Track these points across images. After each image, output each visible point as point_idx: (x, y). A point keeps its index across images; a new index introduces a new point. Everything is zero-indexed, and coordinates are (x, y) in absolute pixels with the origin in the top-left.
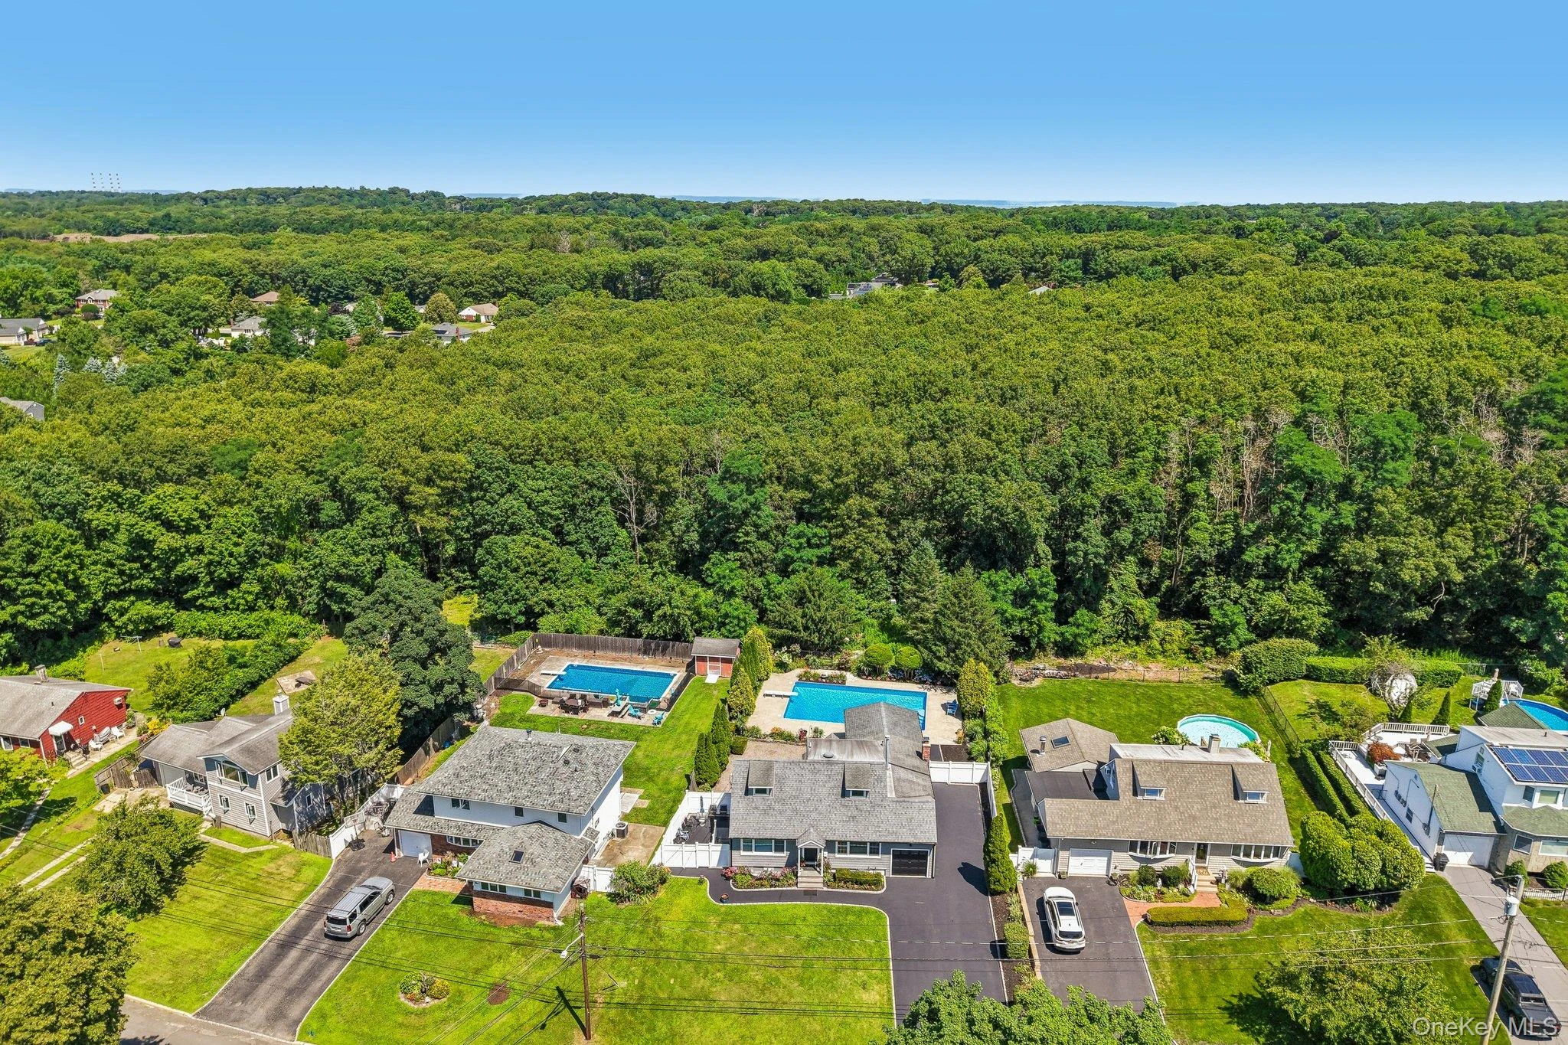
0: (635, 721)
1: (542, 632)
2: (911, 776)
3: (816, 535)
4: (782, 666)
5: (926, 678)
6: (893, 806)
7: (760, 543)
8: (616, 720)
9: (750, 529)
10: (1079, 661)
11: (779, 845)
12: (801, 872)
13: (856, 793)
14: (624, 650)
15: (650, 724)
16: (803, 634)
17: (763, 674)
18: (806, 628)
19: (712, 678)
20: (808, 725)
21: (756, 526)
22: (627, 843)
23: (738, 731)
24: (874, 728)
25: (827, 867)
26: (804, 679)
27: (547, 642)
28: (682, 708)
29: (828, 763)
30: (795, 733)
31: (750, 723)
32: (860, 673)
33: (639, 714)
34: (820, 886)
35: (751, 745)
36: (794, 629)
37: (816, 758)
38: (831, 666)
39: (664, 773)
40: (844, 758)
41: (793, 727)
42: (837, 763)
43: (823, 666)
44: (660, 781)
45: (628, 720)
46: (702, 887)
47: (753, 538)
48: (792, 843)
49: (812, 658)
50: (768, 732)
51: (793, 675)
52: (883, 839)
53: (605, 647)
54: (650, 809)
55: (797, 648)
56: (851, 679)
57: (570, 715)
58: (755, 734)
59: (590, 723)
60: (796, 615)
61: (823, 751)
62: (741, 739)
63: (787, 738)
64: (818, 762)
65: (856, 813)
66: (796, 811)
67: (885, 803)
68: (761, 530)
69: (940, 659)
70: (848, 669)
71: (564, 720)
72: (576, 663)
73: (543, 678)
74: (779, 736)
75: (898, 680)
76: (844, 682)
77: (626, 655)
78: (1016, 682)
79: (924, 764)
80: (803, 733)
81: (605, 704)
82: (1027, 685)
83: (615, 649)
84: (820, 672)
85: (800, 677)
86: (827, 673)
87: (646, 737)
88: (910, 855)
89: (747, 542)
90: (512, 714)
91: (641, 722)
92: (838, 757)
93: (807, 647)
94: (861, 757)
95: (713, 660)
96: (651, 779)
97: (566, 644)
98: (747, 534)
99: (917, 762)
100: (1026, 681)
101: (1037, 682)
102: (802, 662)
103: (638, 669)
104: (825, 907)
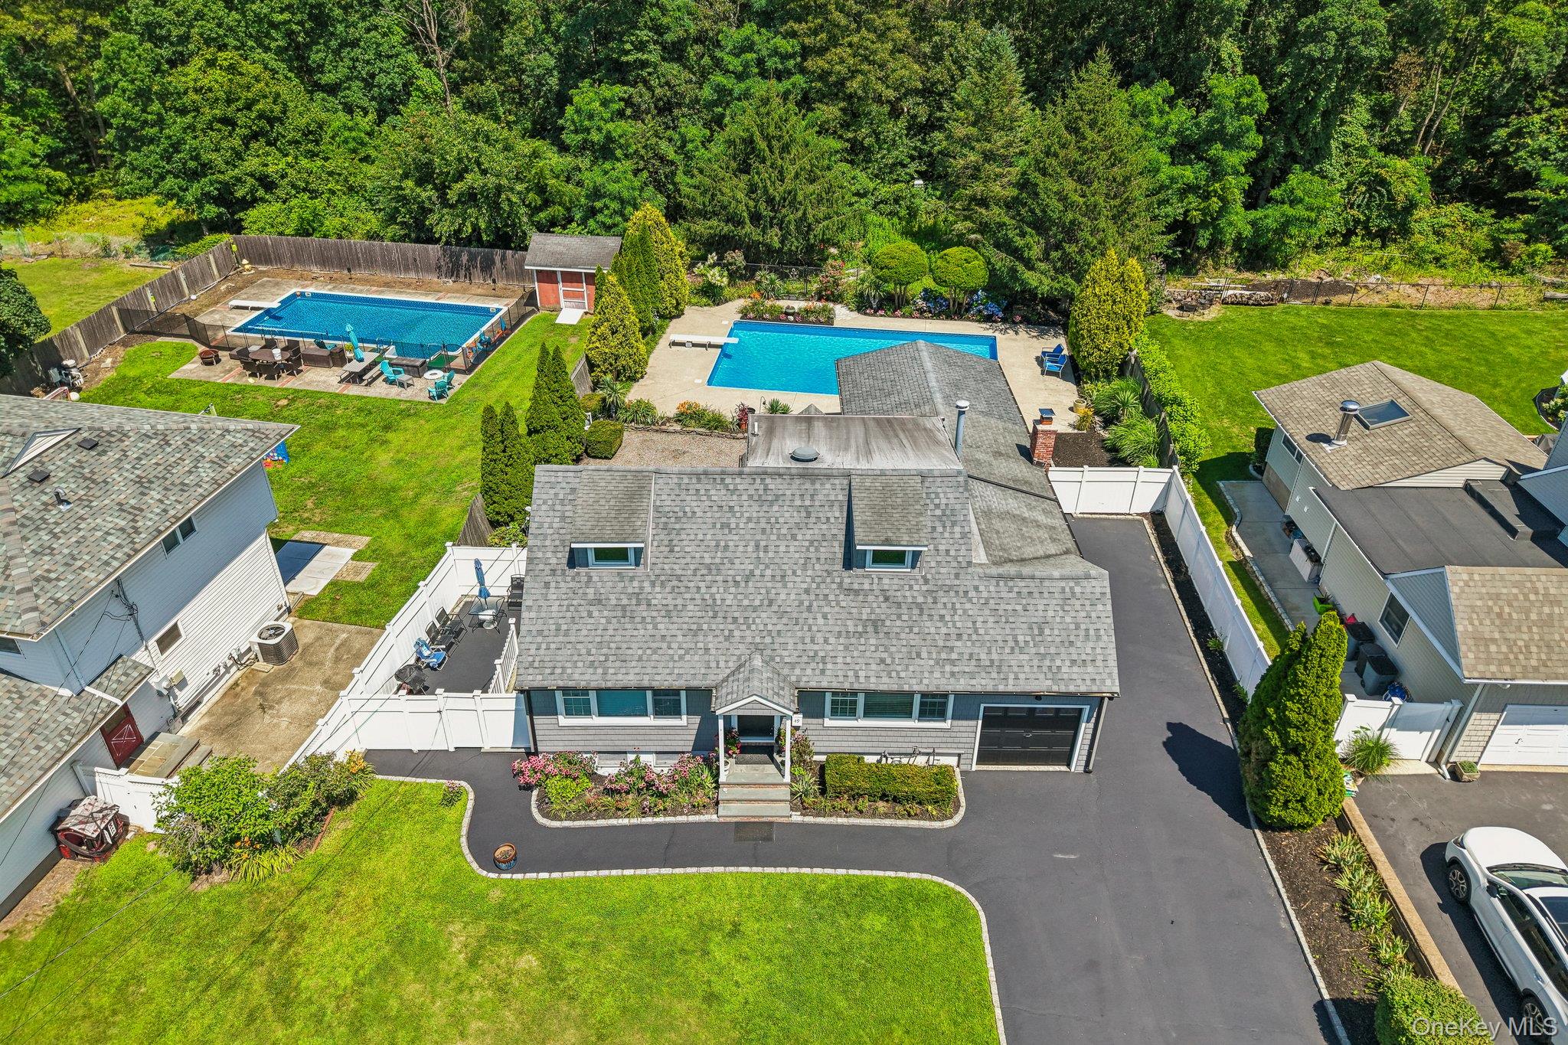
0: (394, 391)
1: (251, 234)
2: (1012, 503)
3: (775, 52)
4: (711, 294)
5: (993, 308)
6: (988, 589)
7: (665, 67)
8: (354, 390)
9: (644, 35)
10: (1280, 276)
11: (666, 702)
12: (728, 770)
13: (880, 558)
14: (407, 269)
15: (423, 397)
16: (748, 228)
17: (670, 302)
18: (756, 218)
19: (570, 315)
20: (756, 399)
21: (659, 30)
22: (288, 676)
23: (607, 410)
24: (907, 394)
25: (802, 749)
26: (751, 318)
27: (261, 255)
28: (499, 368)
29: (804, 475)
30: (729, 413)
31: (634, 394)
32: (862, 305)
33: (404, 377)
34: (782, 812)
35: (632, 438)
36: (734, 220)
37: (773, 462)
38: (804, 295)
39: (427, 500)
40: (846, 461)
41: (725, 402)
42: (828, 475)
43: (789, 295)
44: (412, 519)
45: (380, 390)
46: (451, 814)
47: (653, 55)
48: (700, 699)
49: (764, 276)
50: (671, 411)
51: (730, 312)
52: (962, 685)
53: (370, 262)
54: (372, 585)
55: (737, 258)
56: (844, 316)
57: (261, 381)
58: (644, 417)
59: (295, 396)
60: (735, 191)
61: (792, 444)
62: (608, 425)
63: (714, 425)
64: (777, 474)
65: (882, 610)
66: (712, 608)
67: (967, 582)
68: (669, 37)
69: (1029, 265)
70: (837, 299)
71: (243, 390)
72: (310, 290)
73: (233, 314)
74: (692, 418)
75: (937, 316)
76: (830, 320)
77: (412, 276)
78: (1172, 312)
79: (1038, 473)
80: (745, 412)
81: (337, 358)
82: (1196, 317)
83: (390, 265)
84: (783, 304)
85: (744, 313)
86: (798, 305)
87: (409, 423)
88: (1031, 719)
89: (644, 64)
90: (138, 380)
91: (406, 394)
92: (831, 458)
93: (757, 256)
94: (891, 459)
95: (571, 278)
96: (394, 514)
97: (298, 257)
98: (641, 47)
99: (1020, 469)
100: (1192, 309)
101: (1213, 313)
102: (748, 287)
103: (430, 299)
104: (798, 883)
